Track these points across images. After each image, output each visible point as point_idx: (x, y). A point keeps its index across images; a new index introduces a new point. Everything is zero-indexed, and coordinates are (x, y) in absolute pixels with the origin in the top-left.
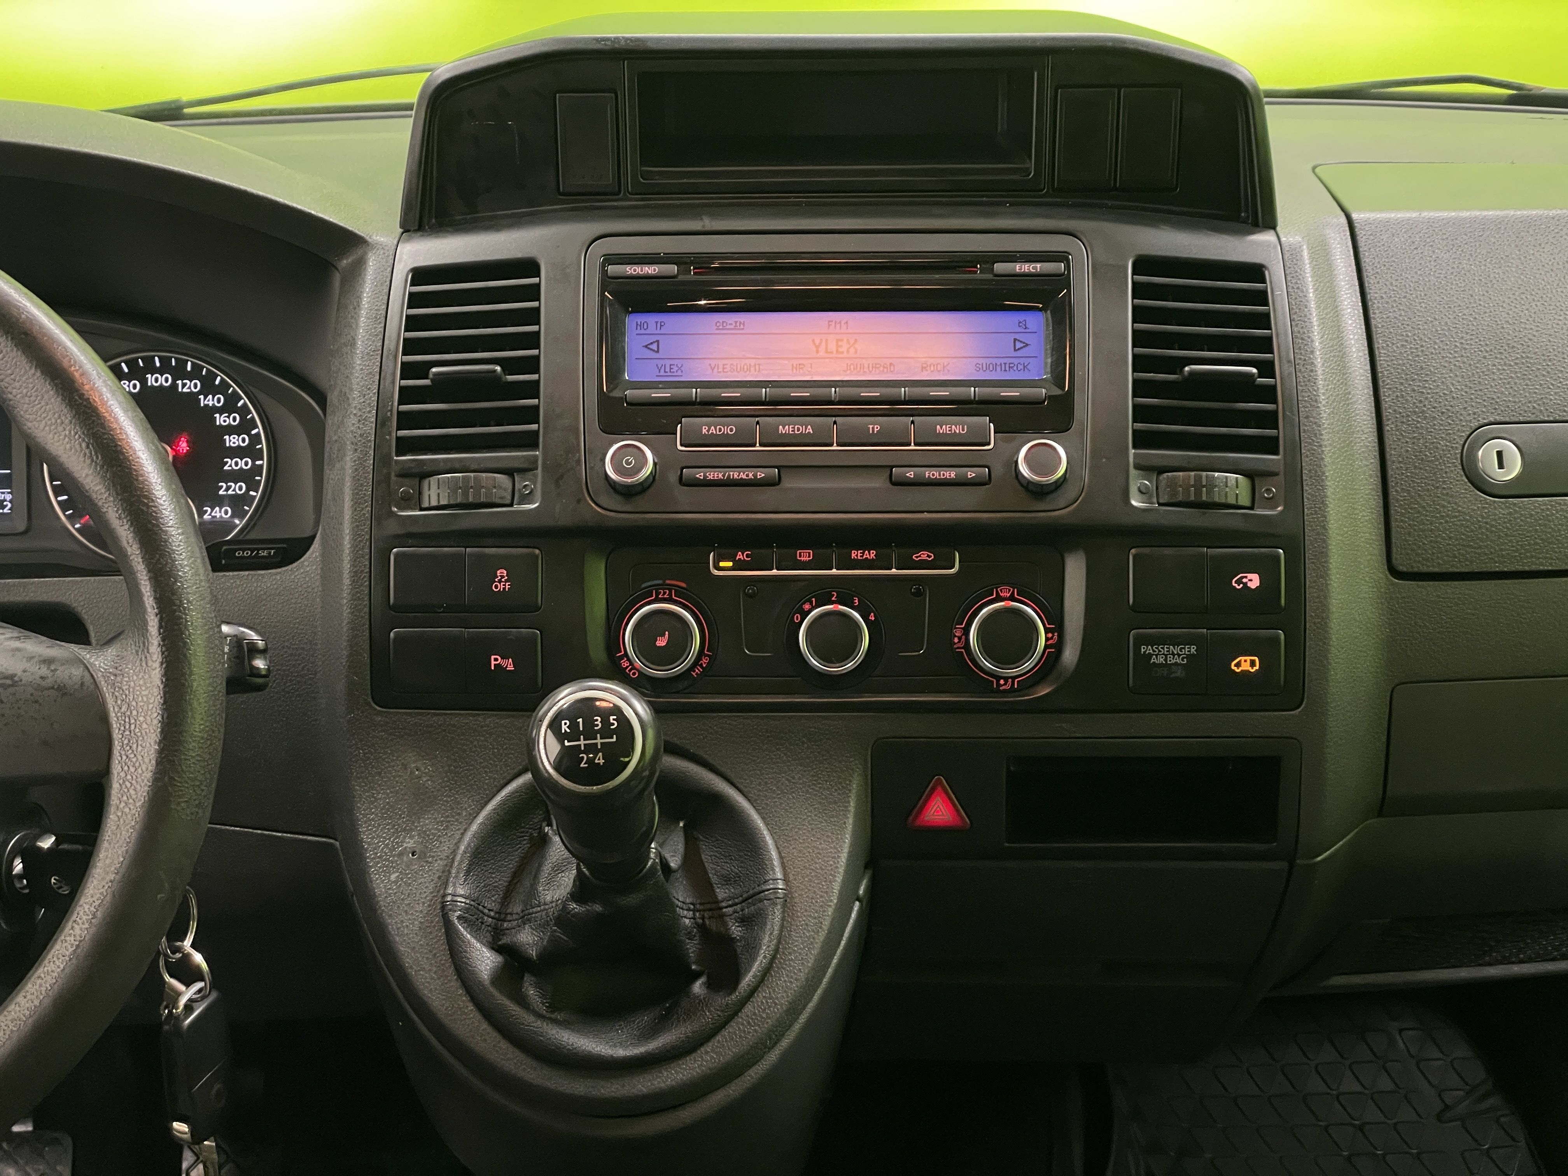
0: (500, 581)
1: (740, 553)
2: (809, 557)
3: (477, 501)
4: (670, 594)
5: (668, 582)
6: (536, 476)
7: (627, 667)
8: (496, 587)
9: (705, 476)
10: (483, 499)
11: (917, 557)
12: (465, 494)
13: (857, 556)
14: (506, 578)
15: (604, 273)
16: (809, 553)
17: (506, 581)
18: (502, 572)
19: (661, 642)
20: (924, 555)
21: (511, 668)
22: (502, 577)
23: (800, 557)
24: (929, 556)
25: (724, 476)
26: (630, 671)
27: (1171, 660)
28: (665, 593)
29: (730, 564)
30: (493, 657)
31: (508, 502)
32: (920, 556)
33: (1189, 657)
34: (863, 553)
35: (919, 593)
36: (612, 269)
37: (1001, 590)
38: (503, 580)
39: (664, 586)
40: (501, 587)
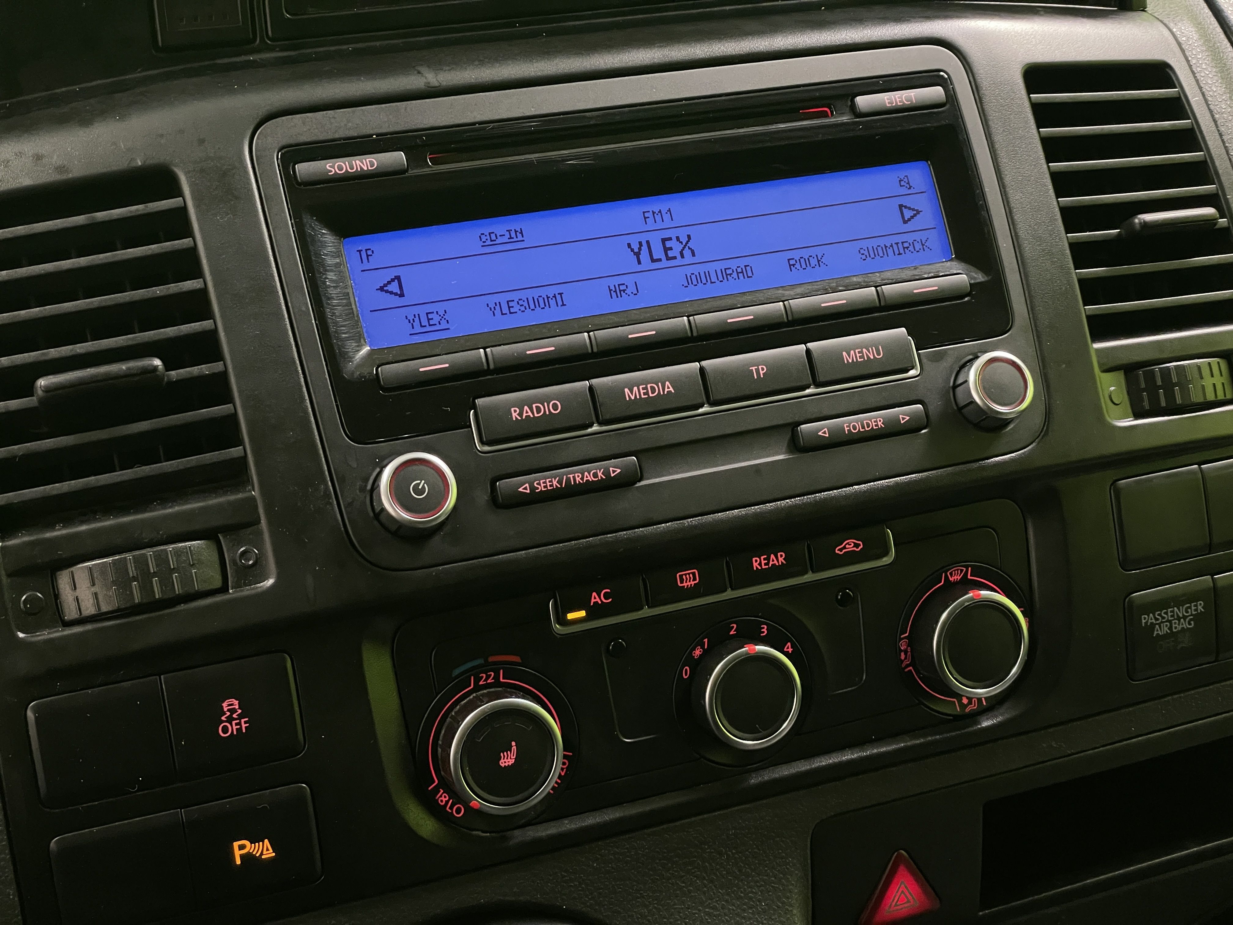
0: (230, 720)
1: (594, 594)
2: (694, 579)
3: (170, 595)
4: (497, 677)
5: (491, 659)
6: (260, 533)
7: (447, 802)
8: (225, 730)
9: (533, 489)
10: (178, 589)
11: (840, 550)
12: (146, 587)
13: (760, 564)
14: (240, 711)
15: (290, 180)
16: (694, 574)
17: (240, 717)
18: (232, 704)
19: (507, 760)
20: (850, 545)
21: (269, 854)
22: (232, 711)
23: (682, 582)
24: (857, 546)
25: (560, 482)
26: (451, 808)
27: (1177, 627)
28: (488, 677)
29: (582, 614)
30: (236, 844)
31: (217, 583)
32: (845, 548)
33: (1197, 618)
34: (768, 559)
35: (845, 601)
36: (304, 169)
37: (951, 574)
38: (235, 716)
39: (486, 667)
40: (233, 728)
